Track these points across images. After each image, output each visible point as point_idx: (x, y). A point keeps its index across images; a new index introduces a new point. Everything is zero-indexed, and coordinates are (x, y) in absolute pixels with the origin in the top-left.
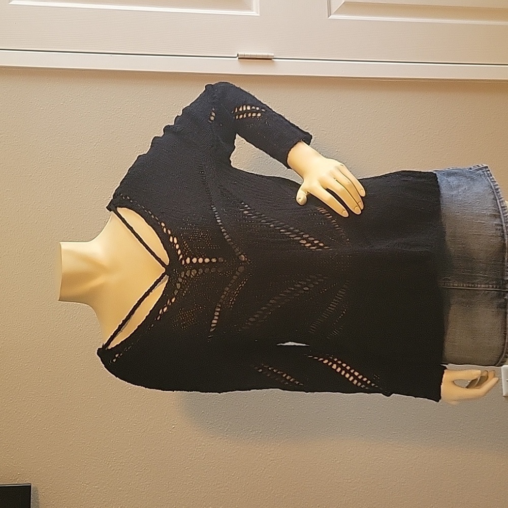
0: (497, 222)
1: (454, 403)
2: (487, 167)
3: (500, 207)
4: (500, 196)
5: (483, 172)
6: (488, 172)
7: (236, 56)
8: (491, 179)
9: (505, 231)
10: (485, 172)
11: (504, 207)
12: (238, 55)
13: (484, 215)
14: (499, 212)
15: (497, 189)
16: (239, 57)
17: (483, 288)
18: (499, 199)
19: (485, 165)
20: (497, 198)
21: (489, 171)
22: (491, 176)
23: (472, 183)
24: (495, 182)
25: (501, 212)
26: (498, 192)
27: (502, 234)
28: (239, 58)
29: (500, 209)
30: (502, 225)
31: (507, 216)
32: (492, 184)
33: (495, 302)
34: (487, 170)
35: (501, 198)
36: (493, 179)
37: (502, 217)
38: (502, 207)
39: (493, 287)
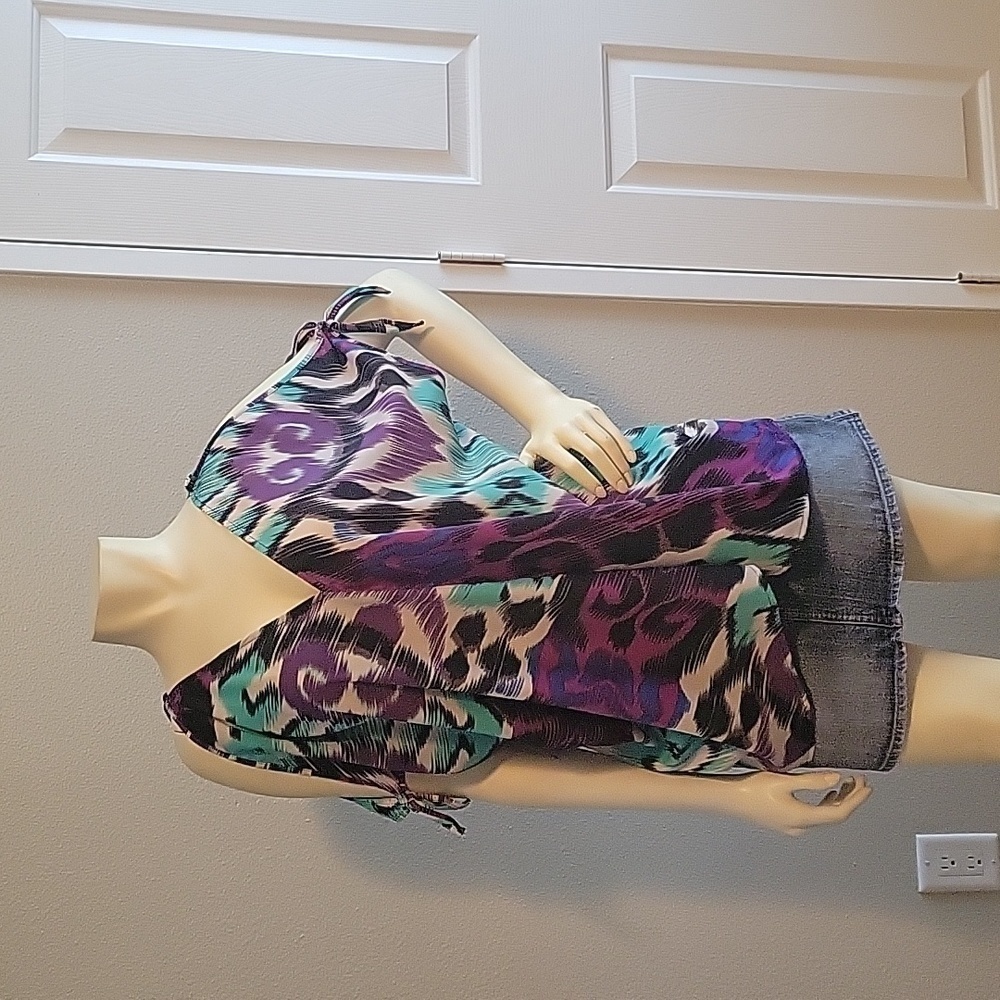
0: (876, 505)
1: (792, 832)
2: (857, 415)
3: (879, 481)
4: (879, 461)
5: (850, 422)
6: (859, 423)
7: (437, 256)
8: (863, 435)
9: (889, 521)
10: (854, 423)
11: (887, 481)
12: (440, 255)
13: (852, 493)
14: (879, 489)
15: (875, 451)
16: (442, 259)
17: (852, 621)
18: (879, 467)
19: (853, 412)
20: (875, 466)
21: (860, 421)
22: (864, 429)
23: (830, 442)
24: (870, 438)
25: (882, 489)
26: (877, 456)
27: (884, 526)
28: (442, 262)
29: (880, 485)
30: (884, 512)
31: (891, 496)
32: (865, 443)
33: (874, 647)
34: (857, 419)
35: (881, 466)
36: (867, 434)
37: (884, 498)
38: (883, 481)
39: (869, 620)
